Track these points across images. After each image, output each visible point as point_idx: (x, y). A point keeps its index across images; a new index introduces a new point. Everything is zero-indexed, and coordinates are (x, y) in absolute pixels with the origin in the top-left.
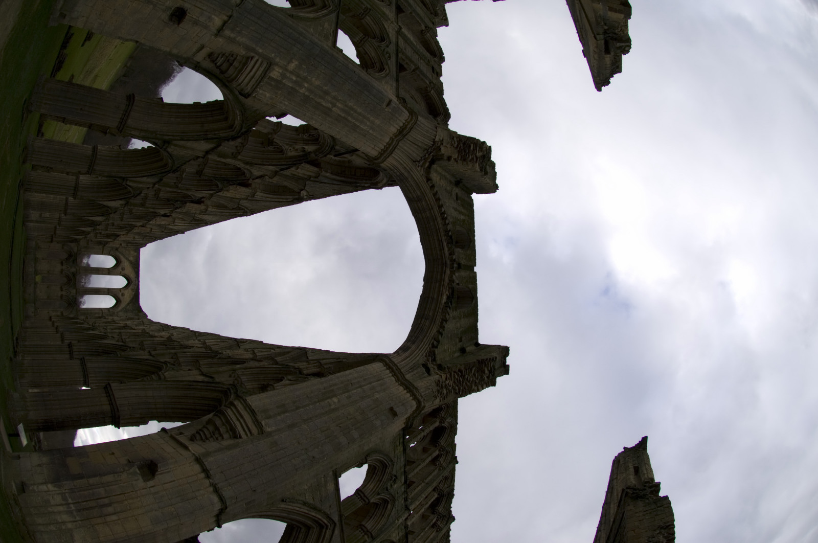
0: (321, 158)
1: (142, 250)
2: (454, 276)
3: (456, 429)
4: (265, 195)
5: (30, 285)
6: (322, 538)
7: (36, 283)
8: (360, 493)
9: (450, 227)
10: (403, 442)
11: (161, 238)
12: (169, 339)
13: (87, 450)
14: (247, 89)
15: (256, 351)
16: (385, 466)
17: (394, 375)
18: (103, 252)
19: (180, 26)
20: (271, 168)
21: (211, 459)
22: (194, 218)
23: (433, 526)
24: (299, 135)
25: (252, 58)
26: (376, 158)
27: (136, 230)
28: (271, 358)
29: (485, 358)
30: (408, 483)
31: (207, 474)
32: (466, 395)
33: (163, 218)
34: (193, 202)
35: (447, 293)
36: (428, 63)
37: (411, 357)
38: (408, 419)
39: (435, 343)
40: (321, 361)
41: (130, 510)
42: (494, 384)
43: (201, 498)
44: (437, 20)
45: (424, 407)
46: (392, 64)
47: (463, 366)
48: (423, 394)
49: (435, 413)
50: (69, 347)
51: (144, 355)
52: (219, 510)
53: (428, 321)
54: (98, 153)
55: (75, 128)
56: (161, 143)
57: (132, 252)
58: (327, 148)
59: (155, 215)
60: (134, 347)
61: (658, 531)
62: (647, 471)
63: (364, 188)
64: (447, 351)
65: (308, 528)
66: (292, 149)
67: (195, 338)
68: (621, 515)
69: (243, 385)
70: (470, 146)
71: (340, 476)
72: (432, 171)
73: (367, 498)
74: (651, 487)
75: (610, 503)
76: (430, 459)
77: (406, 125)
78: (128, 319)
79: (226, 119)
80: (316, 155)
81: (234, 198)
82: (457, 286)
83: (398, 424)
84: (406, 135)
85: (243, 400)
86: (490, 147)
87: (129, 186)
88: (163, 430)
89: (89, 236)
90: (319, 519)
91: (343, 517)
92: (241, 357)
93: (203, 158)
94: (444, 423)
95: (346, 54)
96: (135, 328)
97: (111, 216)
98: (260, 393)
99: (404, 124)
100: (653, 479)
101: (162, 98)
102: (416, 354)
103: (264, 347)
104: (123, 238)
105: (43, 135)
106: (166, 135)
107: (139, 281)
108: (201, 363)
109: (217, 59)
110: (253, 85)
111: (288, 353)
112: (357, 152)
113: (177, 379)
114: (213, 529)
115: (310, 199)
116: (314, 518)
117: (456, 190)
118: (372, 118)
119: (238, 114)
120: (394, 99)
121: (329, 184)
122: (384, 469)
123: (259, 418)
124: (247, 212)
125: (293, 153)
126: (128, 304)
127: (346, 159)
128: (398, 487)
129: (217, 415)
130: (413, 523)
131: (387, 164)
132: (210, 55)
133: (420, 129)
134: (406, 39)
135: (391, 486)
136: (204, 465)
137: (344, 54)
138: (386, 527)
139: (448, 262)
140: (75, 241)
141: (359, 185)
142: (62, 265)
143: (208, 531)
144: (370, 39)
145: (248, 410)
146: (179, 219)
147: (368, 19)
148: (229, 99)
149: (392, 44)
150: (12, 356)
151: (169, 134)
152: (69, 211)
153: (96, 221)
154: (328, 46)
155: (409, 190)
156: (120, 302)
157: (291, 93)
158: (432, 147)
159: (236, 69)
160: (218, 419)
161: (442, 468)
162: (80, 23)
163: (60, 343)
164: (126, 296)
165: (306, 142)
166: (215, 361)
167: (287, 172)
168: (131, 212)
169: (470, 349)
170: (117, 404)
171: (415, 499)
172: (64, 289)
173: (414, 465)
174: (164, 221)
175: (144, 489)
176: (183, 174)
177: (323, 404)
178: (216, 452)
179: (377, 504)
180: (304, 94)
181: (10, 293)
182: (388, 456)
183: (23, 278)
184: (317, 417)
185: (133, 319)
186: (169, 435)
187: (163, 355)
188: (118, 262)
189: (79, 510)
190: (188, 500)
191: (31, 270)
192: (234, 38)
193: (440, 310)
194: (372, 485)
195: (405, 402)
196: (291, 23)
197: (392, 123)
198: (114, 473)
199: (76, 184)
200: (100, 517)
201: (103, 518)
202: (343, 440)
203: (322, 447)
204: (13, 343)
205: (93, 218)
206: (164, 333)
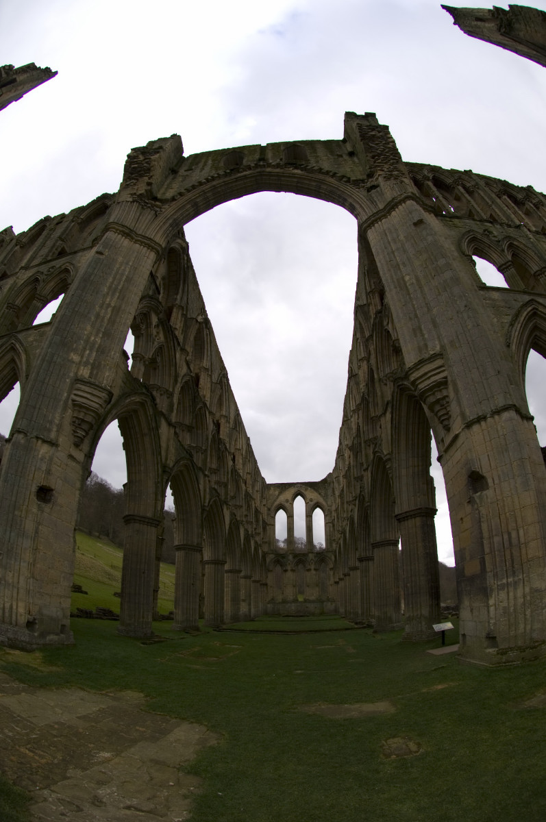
0: (162, 307)
1: (268, 482)
2: (273, 164)
3: (435, 166)
4: (205, 357)
5: (307, 607)
7: (305, 601)
8: (502, 268)
9: (221, 172)
10: (450, 218)
11: (256, 462)
12: (351, 448)
13: (459, 553)
14: (104, 396)
15: (359, 358)
16: (474, 240)
17: (380, 219)
18: (272, 525)
19: (53, 488)
20: (178, 355)
21: (467, 412)
22: (234, 429)
23: (538, 208)
24: (142, 334)
25: (73, 401)
26: (157, 253)
27: (250, 490)
28: (366, 342)
29: (358, 134)
30: (491, 220)
31: (482, 418)
32: (399, 154)
33: (236, 462)
34: (218, 432)
35: (291, 169)
36: (53, 230)
37: (361, 203)
38: (425, 210)
39: (345, 179)
40: (368, 291)
41: (514, 512)
42: (387, 127)
43: (504, 430)
44: (8, 239)
45: (412, 193)
46: (58, 263)
47: (367, 154)
48: (399, 193)
49: (417, 183)
50: (362, 561)
51: (368, 476)
52: (516, 413)
53: (321, 186)
54: (182, 543)
55: (161, 578)
56: (168, 475)
57: (271, 492)
58: (152, 303)
59: (234, 471)
60: (361, 488)
62: (479, 12)
63: (189, 260)
64: (351, 168)
65: (535, 328)
66: (158, 338)
67: (349, 421)
68: (529, 43)
69: (394, 372)
70: (134, 168)
71: (485, 284)
72: (164, 197)
74: (499, 14)
75: (516, 49)
76: (467, 195)
77: (120, 232)
78: (334, 494)
79: (135, 411)
80: (161, 312)
81: (211, 389)
82: (284, 160)
83: (430, 219)
84: (129, 229)
85: (410, 371)
86: (132, 149)
87: (209, 502)
88: (439, 459)
89: (259, 543)
90: (527, 314)
91: (525, 290)
92: (367, 373)
93: (175, 427)
94: (429, 177)
95: (57, 309)
96: (342, 486)
97: (238, 519)
98: (402, 354)
99: (119, 234)
100: (489, 10)
101: (124, 486)
102: (357, 198)
103: (355, 348)
104: (258, 503)
105: (171, 613)
106: (158, 472)
107: (298, 483)
108: (373, 415)
109: (80, 437)
110: (99, 391)
111: (360, 324)
112: (154, 273)
113: (390, 442)
114: (535, 426)
115: (205, 311)
116: (526, 319)
117: (182, 172)
118: (117, 266)
119: (129, 400)
120: (95, 249)
121: (188, 295)
122: (477, 240)
123: (427, 356)
124: (224, 374)
125: (161, 335)
126: (319, 494)
127: (162, 282)
128: (496, 231)
129: (425, 400)
130: (533, 225)
131: (162, 241)
132: (77, 445)
133: (122, 218)
134: (33, 258)
135: (494, 236)
136: (473, 420)
137: (57, 311)
138: (537, 252)
139: (259, 170)
140: (264, 555)
141: (186, 266)
142: (287, 570)
143: (536, 432)
144: (38, 292)
145: (419, 367)
146: (235, 444)
147: (18, 302)
148: (116, 414)
149: (40, 270)
150: (372, 630)
151: (156, 468)
152: (237, 568)
153: (245, 535)
154: (50, 331)
155: (187, 216)
156: (317, 503)
157: (102, 351)
158: (139, 203)
159: (85, 413)
160: (428, 399)
161: (477, 185)
162: (67, 604)
163: (359, 572)
164: (312, 497)
165: (149, 325)
166: (371, 400)
167: (181, 338)
168: (233, 498)
169: (349, 147)
170: (414, 508)
171: (508, 218)
172: (309, 567)
173: (473, 211)
174: (239, 460)
175: (495, 490)
176: (193, 447)
177: (411, 291)
178: (460, 406)
179: (513, 255)
180: (102, 338)
181: (316, 631)
182: (464, 235)
183: (301, 616)
184: (424, 298)
185: (333, 489)
186: (444, 453)
187: (367, 456)
188: (281, 507)
189: (514, 573)
190: (506, 445)
191: (293, 608)
192: (57, 426)
193: (310, 175)
194: (494, 254)
195: (408, 212)
196: (34, 374)
197: (119, 246)
198: (480, 522)
199: (213, 563)
200: (520, 549)
201: (522, 546)
202: (448, 274)
203: (455, 297)
204: (360, 628)
205: (242, 538)
206: (346, 455)
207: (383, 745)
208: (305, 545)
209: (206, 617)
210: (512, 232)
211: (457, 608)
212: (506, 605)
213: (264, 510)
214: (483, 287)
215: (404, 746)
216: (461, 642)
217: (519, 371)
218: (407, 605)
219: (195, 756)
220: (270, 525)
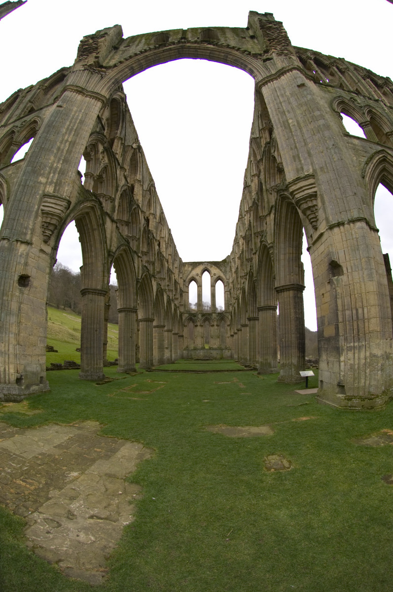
0: (107, 139)
1: (184, 261)
2: (192, 41)
3: (316, 52)
4: (138, 172)
5: (211, 353)
7: (210, 348)
8: (361, 125)
9: (152, 47)
10: (326, 85)
11: (175, 247)
12: (244, 238)
13: (321, 321)
14: (64, 204)
15: (252, 174)
16: (342, 102)
17: (272, 80)
18: (187, 293)
19: (30, 275)
20: (118, 172)
21: (331, 218)
22: (159, 222)
24: (92, 159)
25: (42, 210)
26: (103, 102)
27: (171, 267)
28: (258, 163)
29: (258, 25)
30: (357, 93)
31: (341, 224)
32: (289, 40)
33: (161, 247)
34: (148, 225)
35: (205, 44)
36: (24, 97)
37: (258, 69)
38: (307, 78)
39: (246, 53)
40: (260, 129)
41: (361, 295)
42: (281, 23)
43: (357, 235)
45: (298, 66)
46: (29, 118)
47: (265, 38)
48: (287, 65)
49: (302, 60)
50: (251, 320)
51: (256, 258)
52: (366, 225)
53: (228, 56)
54: (123, 307)
55: (109, 334)
56: (110, 258)
57: (186, 268)
58: (99, 137)
59: (160, 253)
60: (250, 266)
63: (126, 106)
64: (253, 46)
65: (384, 169)
66: (103, 160)
67: (243, 219)
69: (277, 185)
70: (85, 48)
71: (348, 133)
72: (108, 65)
76: (339, 73)
78: (231, 271)
79: (88, 213)
80: (106, 143)
81: (143, 195)
82: (200, 39)
83: (310, 84)
84: (82, 88)
85: (289, 184)
86: (84, 37)
87: (142, 276)
88: (308, 249)
89: (177, 305)
90: (379, 159)
91: (378, 142)
92: (257, 185)
93: (117, 223)
94: (311, 58)
95: (28, 149)
96: (237, 265)
97: (163, 288)
98: (284, 173)
99: (74, 92)
101: (80, 268)
102: (255, 65)
104: (177, 276)
105: (116, 360)
106: (105, 256)
107: (205, 262)
108: (261, 215)
109: (48, 236)
110: (61, 201)
111: (254, 151)
112: (100, 116)
113: (273, 234)
114: (379, 237)
115: (138, 141)
116: (378, 162)
117: (122, 48)
118: (73, 113)
119: (83, 205)
120: (56, 104)
121: (126, 130)
122: (345, 103)
123: (302, 175)
124: (152, 184)
125: (106, 159)
126: (221, 270)
127: (106, 122)
128: (360, 100)
129: (300, 206)
130: (388, 102)
131: (106, 94)
132: (46, 242)
133: (76, 82)
134: (10, 118)
136: (334, 224)
137: (28, 151)
138: (389, 119)
139: (181, 45)
140: (181, 314)
141: (124, 109)
142: (197, 326)
143: (380, 242)
145: (296, 182)
146: (160, 234)
148: (73, 216)
149: (15, 125)
150: (257, 372)
151: (103, 253)
152: (162, 324)
153: (167, 300)
154: (24, 165)
155: (125, 76)
156: (219, 277)
157: (62, 173)
158: (89, 70)
159: (51, 218)
160: (302, 206)
161: (347, 69)
162: (43, 360)
163: (248, 329)
164: (216, 272)
165: (97, 152)
166: (260, 204)
167: (120, 160)
168: (159, 272)
169: (251, 33)
170: (289, 284)
171: (370, 93)
172: (213, 324)
173: (343, 84)
174: (163, 245)
175: (348, 277)
176: (130, 236)
177: (293, 130)
178: (325, 213)
179: (371, 118)
180: (62, 164)
181: (218, 371)
182: (335, 98)
183: (207, 360)
184: (303, 136)
185: (231, 267)
186: (312, 246)
187: (255, 244)
188: (193, 279)
189: (359, 339)
190: (358, 245)
191: (202, 354)
192: (31, 230)
193: (221, 49)
194: (357, 115)
195: (293, 77)
196: (13, 197)
197: (74, 100)
198: (336, 298)
199: (145, 321)
200: (364, 323)
201: (365, 320)
202: (321, 122)
203: (325, 137)
204: (248, 370)
205: (165, 302)
206: (240, 243)
207: (265, 460)
208: (210, 308)
209: (141, 361)
210: (371, 103)
211: (317, 362)
212: (353, 363)
213: (181, 282)
214: (347, 135)
215: (280, 462)
216: (319, 386)
217: (370, 196)
218: (282, 355)
219: (136, 468)
220: (184, 293)
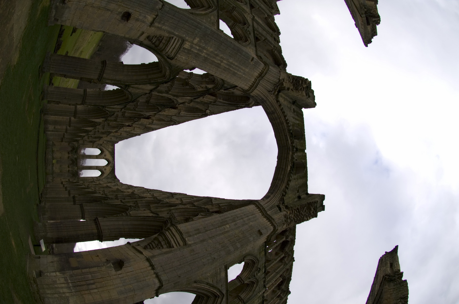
0: (217, 91)
1: (116, 145)
2: (294, 155)
3: (295, 242)
4: (186, 113)
5: (50, 165)
6: (216, 302)
7: (53, 164)
8: (239, 278)
9: (291, 128)
10: (265, 250)
11: (127, 138)
12: (133, 193)
13: (81, 254)
14: (172, 55)
15: (183, 199)
16: (254, 263)
17: (261, 212)
18: (93, 147)
19: (129, 22)
20: (188, 98)
21: (155, 259)
22: (145, 127)
23: (278, 297)
25: (173, 38)
26: (248, 90)
27: (112, 134)
28: (192, 203)
29: (311, 201)
30: (266, 272)
31: (153, 267)
32: (301, 223)
33: (127, 127)
34: (144, 118)
35: (291, 165)
36: (272, 36)
37: (270, 202)
38: (268, 237)
39: (284, 193)
40: (220, 205)
41: (105, 287)
42: (316, 216)
43: (148, 280)
44: (273, 11)
45: (277, 229)
46: (252, 37)
47: (299, 206)
48: (277, 222)
49: (283, 233)
50: (73, 198)
51: (118, 202)
52: (158, 287)
53: (280, 181)
54: (87, 93)
55: (72, 80)
56: (124, 86)
57: (110, 146)
58: (220, 86)
59: (123, 126)
60: (112, 198)
61: (399, 300)
62: (397, 265)
63: (242, 107)
64: (291, 198)
65: (208, 297)
66: (200, 87)
67: (147, 192)
68: (381, 291)
69: (175, 218)
70: (299, 82)
71: (229, 269)
72: (279, 96)
73: (243, 281)
74: (398, 275)
75: (376, 284)
76: (279, 259)
77: (263, 71)
78: (108, 183)
79: (161, 72)
80: (214, 90)
81: (168, 115)
82: (296, 161)
83: (263, 240)
84: (264, 77)
85: (176, 227)
86: (310, 81)
87: (107, 110)
88: (128, 243)
89: (84, 138)
90: (215, 292)
91: (229, 291)
92: (174, 203)
93: (149, 94)
94: (288, 238)
95: (225, 33)
96: (113, 187)
97: (97, 127)
98: (185, 223)
99: (262, 70)
100: (399, 270)
101: (122, 62)
102: (273, 200)
103: (187, 197)
104: (105, 139)
105: (53, 84)
106: (127, 82)
107: (115, 162)
108: (151, 206)
109: (152, 39)
110: (175, 53)
111: (201, 200)
112: (237, 88)
113: (137, 215)
114: (153, 298)
115: (212, 114)
116: (212, 292)
117: (293, 107)
118: (243, 68)
119: (168, 69)
120: (255, 57)
121: (222, 106)
122: (254, 265)
123: (184, 237)
124: (176, 123)
125: (201, 89)
126: (108, 174)
127: (231, 92)
128: (260, 275)
129: (160, 235)
130: (267, 295)
131: (254, 94)
132: (148, 37)
133: (271, 73)
134: (258, 23)
135: (257, 274)
136: (151, 262)
137: (224, 33)
138: (252, 297)
139: (291, 148)
140: (77, 141)
141: (238, 105)
142: (69, 154)
143: (151, 298)
144: (238, 24)
145: (178, 232)
146: (137, 127)
147: (235, 13)
148: (161, 61)
149: (250, 26)
150: (38, 203)
151: (129, 81)
152: (72, 125)
153: (88, 130)
154: (214, 29)
155: (267, 108)
156: (104, 173)
157: (197, 56)
158: (278, 83)
159: (164, 44)
160: (161, 237)
161: (286, 264)
162: (68, 24)
163: (67, 196)
164: (107, 170)
165: (208, 83)
166: (159, 205)
167: (198, 100)
168: (109, 124)
169: (303, 196)
170: (102, 229)
171: (269, 281)
172: (70, 167)
173: (270, 262)
174: (128, 129)
175: (115, 275)
176: (138, 103)
177: (221, 228)
178: (158, 255)
179: (248, 284)
180: (204, 56)
181: (37, 169)
182: (256, 257)
183: (45, 161)
184: (217, 235)
185: (111, 182)
186: (132, 246)
187: (129, 202)
188: (102, 152)
189: (75, 287)
190: (140, 281)
191: (50, 157)
192: (161, 27)
193: (287, 175)
194: (247, 273)
195: (266, 227)
196: (192, 17)
197: (255, 70)
198: (98, 266)
199: (75, 110)
200: (87, 290)
201: (89, 291)
202: (231, 248)
203: (219, 252)
204: (39, 196)
205: (87, 128)
206: (129, 190)
208: (82, 165)
209: (48, 105)
210: (261, 283)
211: (53, 254)
212: (58, 283)
213: (101, 142)
214: (227, 268)
216: (36, 256)
217: (182, 288)
218: (52, 224)
